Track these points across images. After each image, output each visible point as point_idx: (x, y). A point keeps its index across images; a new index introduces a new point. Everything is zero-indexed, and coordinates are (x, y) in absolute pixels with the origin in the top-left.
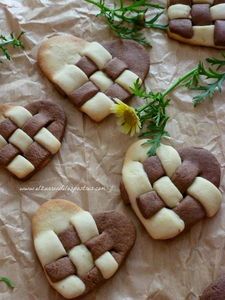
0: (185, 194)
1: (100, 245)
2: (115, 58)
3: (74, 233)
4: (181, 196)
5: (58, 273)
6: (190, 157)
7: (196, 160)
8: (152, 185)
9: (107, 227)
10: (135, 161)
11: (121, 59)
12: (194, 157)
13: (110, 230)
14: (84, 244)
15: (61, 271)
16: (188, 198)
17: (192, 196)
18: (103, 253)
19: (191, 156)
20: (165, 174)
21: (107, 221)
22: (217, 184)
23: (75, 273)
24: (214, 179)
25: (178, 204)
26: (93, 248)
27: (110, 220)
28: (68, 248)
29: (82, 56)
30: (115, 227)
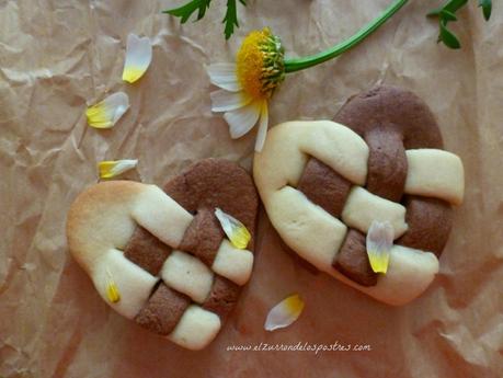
1: (206, 239)
6: (372, 121)
9: (200, 198)
10: (280, 189)
12: (378, 115)
13: (209, 201)
14: (179, 249)
15: (165, 317)
18: (217, 249)
19: (371, 118)
21: (195, 187)
27: (200, 184)
30: (215, 191)
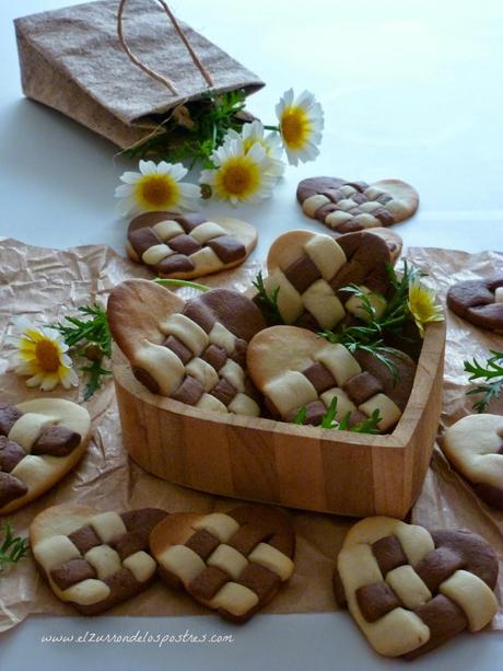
0: (435, 591)
2: (366, 373)
3: (91, 533)
4: (428, 593)
5: (71, 573)
7: (459, 547)
8: (384, 576)
11: (374, 376)
16: (440, 598)
17: (446, 596)
20: (405, 562)
22: (492, 584)
23: (95, 576)
24: (486, 575)
25: (423, 603)
26: (119, 545)
28: (84, 550)
29: (315, 361)
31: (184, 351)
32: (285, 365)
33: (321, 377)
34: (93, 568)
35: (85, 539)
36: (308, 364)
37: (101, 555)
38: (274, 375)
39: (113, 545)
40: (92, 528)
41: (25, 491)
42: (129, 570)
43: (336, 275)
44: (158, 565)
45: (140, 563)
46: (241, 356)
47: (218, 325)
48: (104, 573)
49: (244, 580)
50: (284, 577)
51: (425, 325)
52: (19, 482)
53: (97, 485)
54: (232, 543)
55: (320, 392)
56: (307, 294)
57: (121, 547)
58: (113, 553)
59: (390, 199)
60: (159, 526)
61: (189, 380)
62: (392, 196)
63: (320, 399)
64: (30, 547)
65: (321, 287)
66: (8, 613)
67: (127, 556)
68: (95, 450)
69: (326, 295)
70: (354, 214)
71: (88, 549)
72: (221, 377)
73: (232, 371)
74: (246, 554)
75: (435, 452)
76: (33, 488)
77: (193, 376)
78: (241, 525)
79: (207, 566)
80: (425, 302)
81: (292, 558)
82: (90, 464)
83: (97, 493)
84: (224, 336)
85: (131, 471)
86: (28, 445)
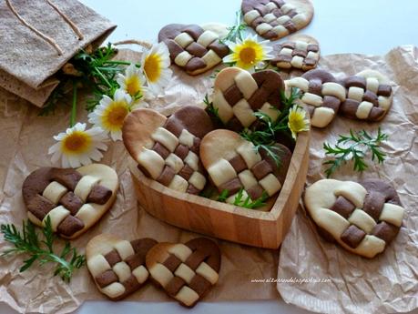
31: (164, 151)
32: (220, 155)
33: (239, 164)
34: (117, 276)
35: (113, 258)
36: (232, 155)
37: (121, 268)
38: (214, 162)
39: (127, 263)
40: (116, 251)
41: (82, 227)
42: (135, 277)
43: (252, 97)
44: (150, 275)
45: (140, 273)
46: (197, 149)
47: (185, 131)
48: (122, 279)
49: (192, 286)
50: (213, 282)
51: (297, 134)
52: (80, 222)
53: (121, 219)
54: (187, 263)
55: (238, 173)
56: (235, 107)
57: (132, 264)
58: (127, 267)
59: (296, 14)
60: (151, 251)
61: (167, 169)
62: (297, 11)
63: (238, 177)
64: (86, 260)
65: (243, 104)
66: (75, 299)
67: (135, 268)
68: (120, 196)
69: (246, 108)
70: (273, 26)
71: (114, 264)
72: (185, 163)
73: (192, 159)
74: (194, 269)
75: (300, 205)
76: (87, 224)
77: (169, 166)
78: (193, 251)
79: (175, 276)
80: (299, 118)
81: (218, 272)
82: (117, 205)
83: (121, 224)
84: (188, 137)
85: (139, 210)
86: (84, 197)
